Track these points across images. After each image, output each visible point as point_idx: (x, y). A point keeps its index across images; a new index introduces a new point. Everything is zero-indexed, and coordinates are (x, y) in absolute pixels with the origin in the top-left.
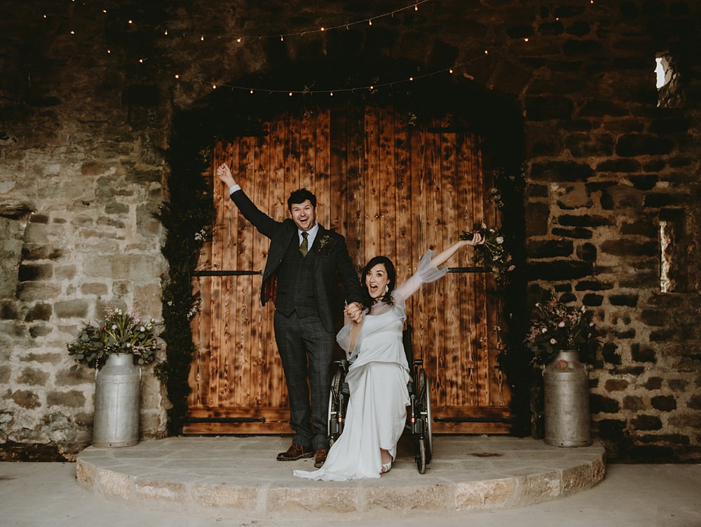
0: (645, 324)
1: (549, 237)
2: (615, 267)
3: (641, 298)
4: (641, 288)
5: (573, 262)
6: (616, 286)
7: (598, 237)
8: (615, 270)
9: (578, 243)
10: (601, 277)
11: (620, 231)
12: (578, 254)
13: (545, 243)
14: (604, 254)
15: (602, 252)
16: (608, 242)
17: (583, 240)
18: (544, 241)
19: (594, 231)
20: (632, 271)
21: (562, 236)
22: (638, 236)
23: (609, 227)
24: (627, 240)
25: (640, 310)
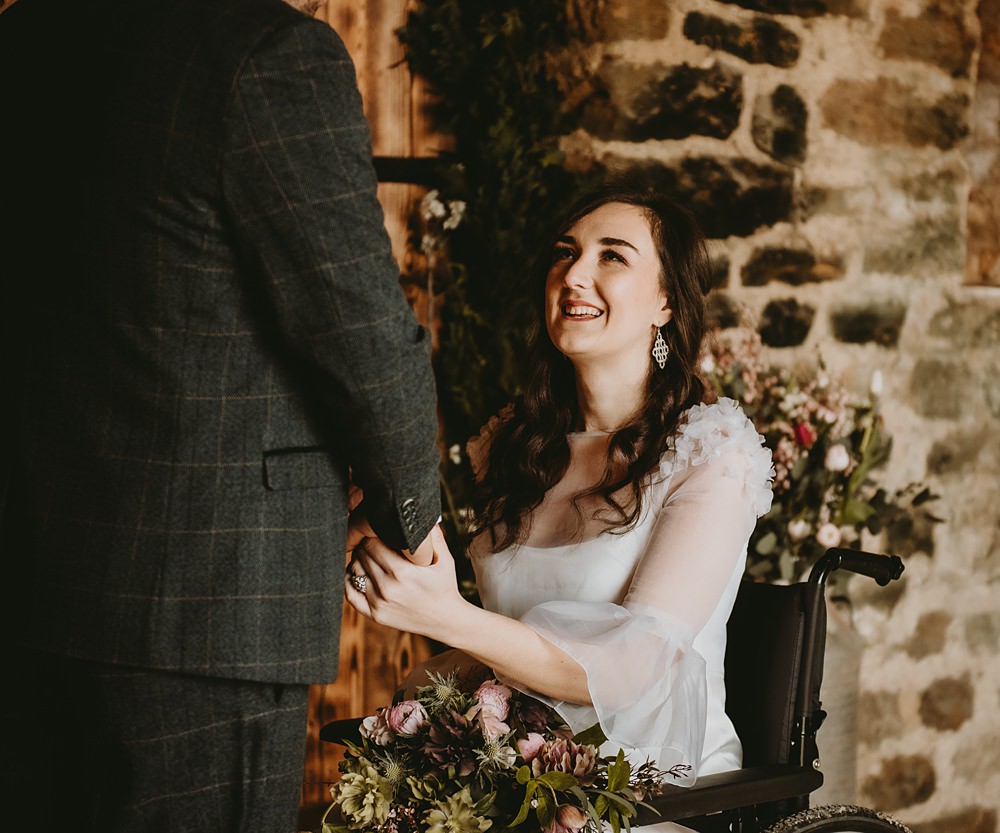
0: (917, 411)
1: (677, 50)
2: (855, 189)
3: (911, 317)
4: (917, 276)
5: (742, 164)
6: (854, 266)
7: (814, 64)
8: (852, 201)
9: (758, 81)
10: (818, 232)
11: (879, 45)
12: (756, 131)
13: (662, 77)
14: (828, 137)
15: (825, 127)
16: (842, 84)
17: (770, 69)
18: (659, 65)
19: (804, 35)
20: (901, 210)
21: (714, 46)
22: (920, 67)
23: (849, 25)
24: (895, 82)
25: (908, 362)
